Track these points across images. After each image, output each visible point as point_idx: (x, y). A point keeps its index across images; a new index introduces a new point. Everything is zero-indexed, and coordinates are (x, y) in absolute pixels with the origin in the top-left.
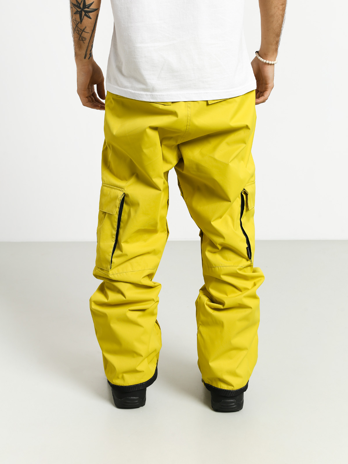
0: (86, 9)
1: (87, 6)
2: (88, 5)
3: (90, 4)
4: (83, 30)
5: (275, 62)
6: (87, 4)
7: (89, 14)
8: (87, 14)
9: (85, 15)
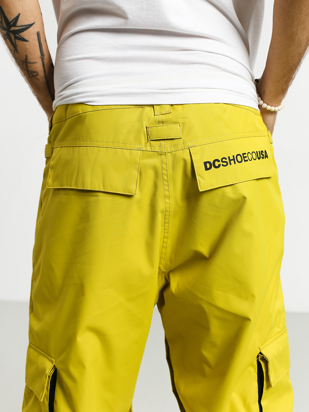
0: (13, 29)
1: (12, 23)
2: (13, 21)
3: (15, 18)
4: (24, 60)
5: (277, 109)
6: (10, 20)
7: (19, 34)
8: (17, 35)
9: (16, 38)
